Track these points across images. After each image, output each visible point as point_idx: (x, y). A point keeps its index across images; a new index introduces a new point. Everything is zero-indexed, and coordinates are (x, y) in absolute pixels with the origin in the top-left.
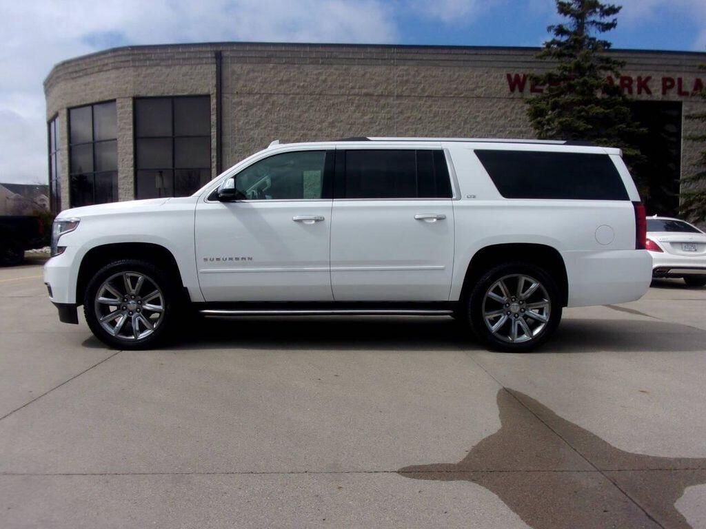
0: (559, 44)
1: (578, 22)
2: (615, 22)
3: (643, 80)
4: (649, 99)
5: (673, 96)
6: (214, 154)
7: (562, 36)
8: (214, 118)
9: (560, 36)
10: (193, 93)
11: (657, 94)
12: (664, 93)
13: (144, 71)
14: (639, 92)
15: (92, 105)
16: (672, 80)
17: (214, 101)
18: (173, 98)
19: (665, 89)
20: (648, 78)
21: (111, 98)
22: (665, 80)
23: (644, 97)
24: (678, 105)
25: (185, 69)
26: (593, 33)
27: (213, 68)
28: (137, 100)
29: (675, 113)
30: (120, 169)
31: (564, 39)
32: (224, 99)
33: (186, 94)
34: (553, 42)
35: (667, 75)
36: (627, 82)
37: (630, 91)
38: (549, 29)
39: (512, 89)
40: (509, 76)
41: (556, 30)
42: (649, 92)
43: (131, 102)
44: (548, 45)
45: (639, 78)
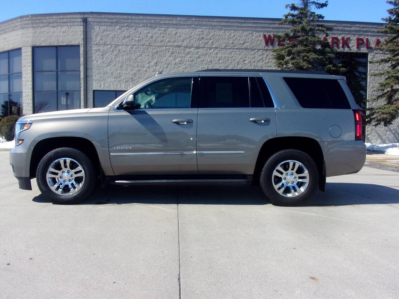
0: (293, 15)
1: (304, 2)
2: (327, 3)
3: (345, 39)
4: (349, 51)
5: (364, 50)
6: (82, 81)
7: (294, 11)
8: (82, 59)
10: (69, 44)
11: (354, 49)
12: (358, 47)
13: (38, 30)
14: (343, 47)
15: (8, 52)
16: (362, 40)
17: (82, 49)
18: (57, 47)
19: (359, 45)
20: (348, 38)
21: (19, 47)
22: (358, 40)
23: (346, 50)
24: (365, 55)
25: (65, 28)
26: (313, 9)
27: (81, 28)
28: (34, 48)
29: (364, 60)
30: (24, 90)
31: (296, 12)
32: (89, 48)
33: (64, 44)
34: (289, 15)
35: (360, 37)
36: (335, 40)
37: (338, 47)
38: (287, 7)
39: (267, 44)
40: (265, 36)
41: (290, 7)
42: (349, 47)
43: (30, 49)
44: (286, 17)
45: (343, 38)
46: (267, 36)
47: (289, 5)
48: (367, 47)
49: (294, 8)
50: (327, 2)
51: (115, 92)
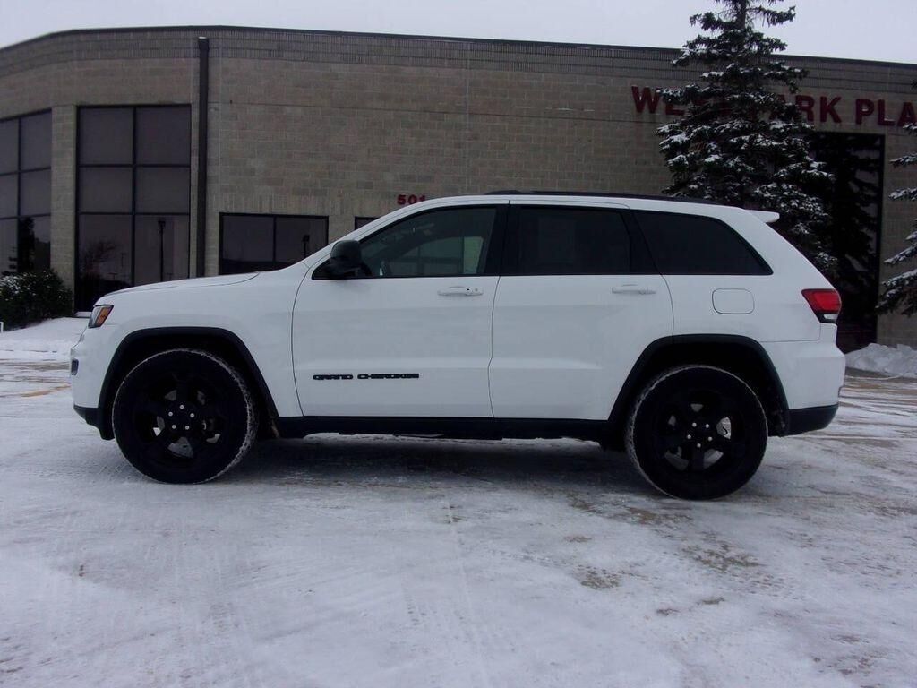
0: (708, 42)
1: (736, 8)
2: (793, 12)
3: (829, 101)
4: (837, 130)
5: (870, 126)
6: (194, 193)
8: (195, 138)
9: (710, 30)
10: (166, 101)
11: (848, 125)
12: (859, 121)
14: (823, 119)
15: (20, 118)
16: (869, 103)
17: (195, 114)
18: (135, 108)
19: (860, 117)
20: (836, 100)
21: (43, 106)
22: (860, 103)
23: (830, 126)
24: (875, 142)
25: (155, 63)
26: (759, 25)
27: (195, 63)
28: (81, 109)
29: (874, 155)
30: (54, 211)
31: (717, 33)
32: (211, 111)
33: (153, 102)
34: (699, 40)
35: (863, 96)
36: (805, 104)
37: (810, 119)
38: (693, 19)
39: (639, 108)
40: (635, 90)
41: (703, 21)
42: (837, 119)
43: (72, 114)
44: (692, 45)
45: (823, 100)
46: (641, 90)
47: (699, 16)
48: (881, 122)
49: (709, 21)
50: (793, 8)
51: (272, 219)
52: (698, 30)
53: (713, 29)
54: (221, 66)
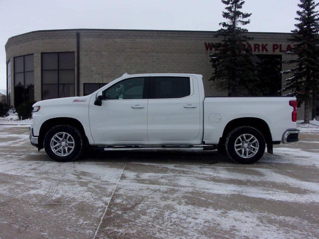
0: (224, 30)
1: (232, 21)
2: (249, 21)
3: (264, 45)
4: (267, 54)
5: (277, 52)
6: (76, 77)
11: (270, 52)
12: (274, 51)
13: (45, 41)
14: (263, 51)
15: (24, 56)
16: (277, 45)
17: (76, 55)
18: (58, 53)
19: (274, 49)
20: (267, 45)
21: (32, 53)
22: (274, 45)
23: (265, 53)
24: (280, 57)
25: (64, 40)
26: (239, 25)
27: (76, 39)
28: (42, 54)
29: (279, 60)
30: (35, 84)
32: (81, 54)
33: (64, 51)
34: (222, 30)
35: (275, 43)
36: (257, 46)
37: (259, 51)
38: (220, 24)
39: (207, 49)
40: (205, 44)
42: (267, 51)
43: (40, 55)
44: (220, 31)
45: (263, 45)
46: (207, 44)
47: (222, 23)
48: (281, 51)
49: (224, 25)
52: (221, 27)
53: (226, 27)
54: (83, 40)
